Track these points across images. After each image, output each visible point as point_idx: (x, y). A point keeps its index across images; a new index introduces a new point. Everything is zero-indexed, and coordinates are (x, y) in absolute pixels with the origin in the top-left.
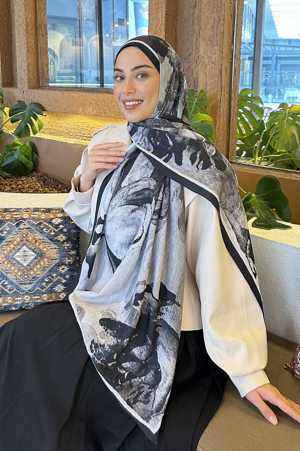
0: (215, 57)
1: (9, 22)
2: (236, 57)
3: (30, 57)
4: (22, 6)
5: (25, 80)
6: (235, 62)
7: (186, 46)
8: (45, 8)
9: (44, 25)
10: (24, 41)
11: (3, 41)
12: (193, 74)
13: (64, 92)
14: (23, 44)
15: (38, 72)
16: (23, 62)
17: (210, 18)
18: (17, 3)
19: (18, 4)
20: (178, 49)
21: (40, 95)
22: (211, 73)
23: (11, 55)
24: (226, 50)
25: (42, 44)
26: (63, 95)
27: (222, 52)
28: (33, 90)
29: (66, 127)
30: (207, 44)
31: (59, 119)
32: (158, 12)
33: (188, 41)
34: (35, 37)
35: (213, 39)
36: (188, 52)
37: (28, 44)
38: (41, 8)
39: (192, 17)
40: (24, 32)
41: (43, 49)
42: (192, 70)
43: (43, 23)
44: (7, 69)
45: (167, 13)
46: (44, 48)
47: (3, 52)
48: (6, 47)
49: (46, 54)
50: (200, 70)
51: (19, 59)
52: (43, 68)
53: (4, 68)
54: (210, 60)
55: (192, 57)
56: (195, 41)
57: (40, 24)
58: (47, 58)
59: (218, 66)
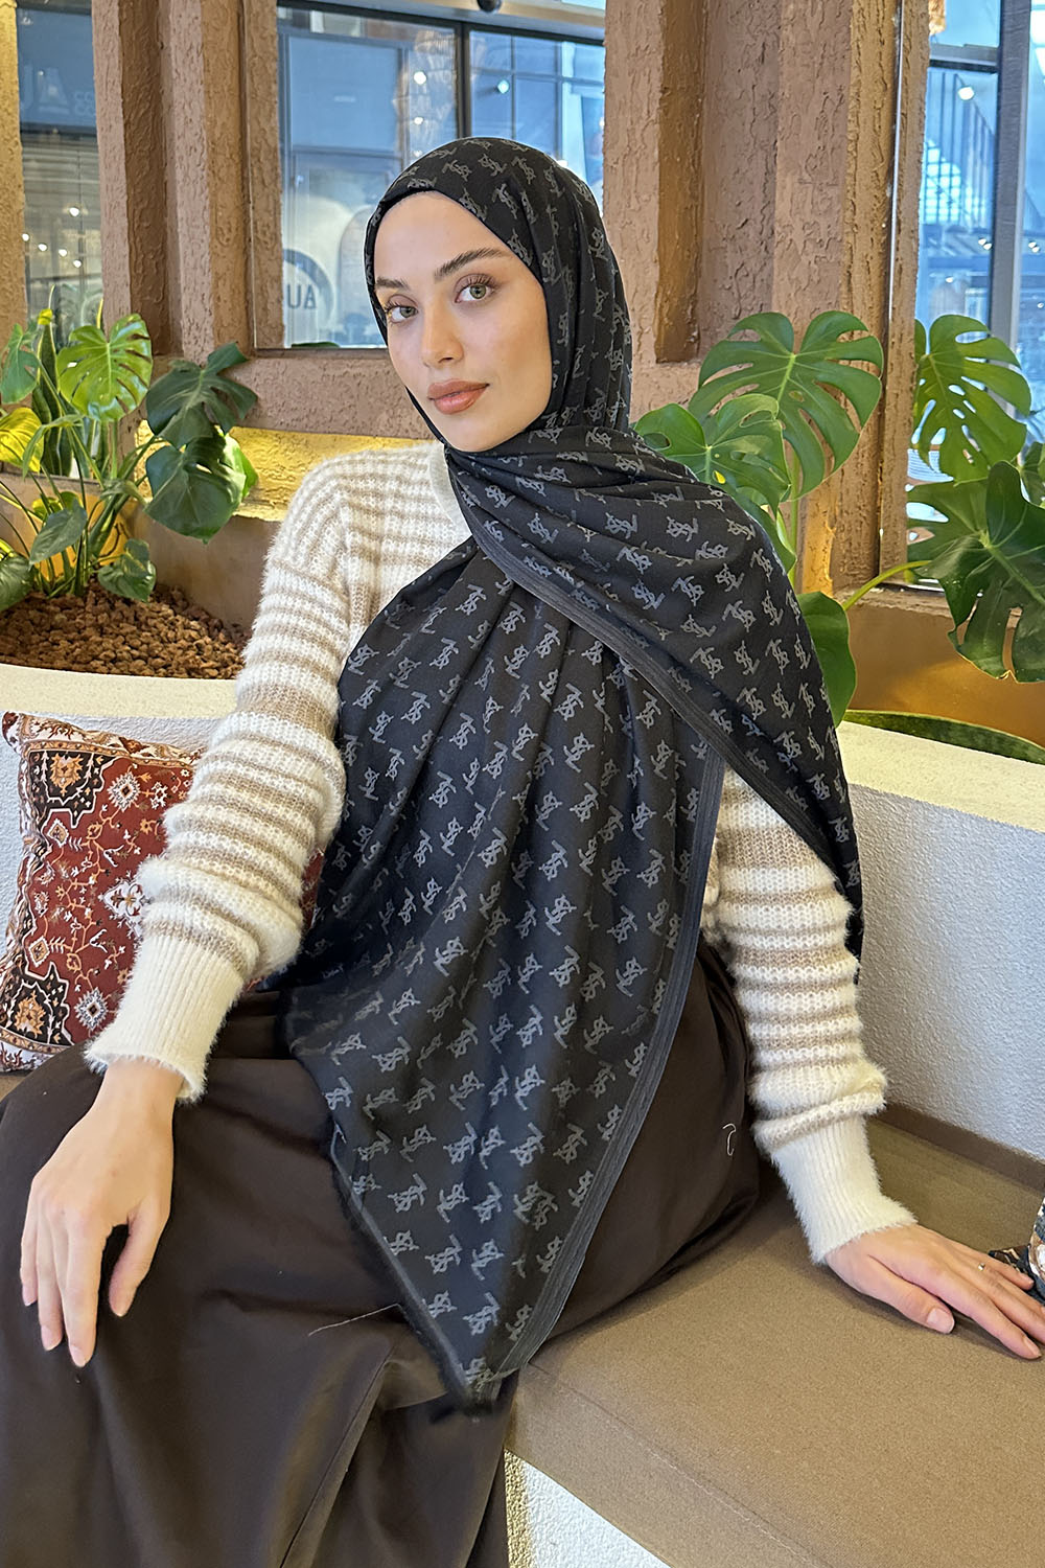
0: (831, 225)
1: (156, 142)
2: (902, 226)
3: (221, 255)
4: (195, 87)
5: (205, 330)
6: (898, 242)
7: (730, 196)
8: (272, 94)
10: (203, 201)
11: (137, 204)
12: (754, 286)
14: (201, 211)
15: (248, 302)
16: (199, 271)
17: (811, 94)
18: (182, 78)
19: (185, 80)
20: (705, 206)
21: (253, 377)
22: (816, 279)
23: (164, 250)
24: (866, 199)
25: (261, 212)
27: (852, 208)
30: (801, 181)
31: (313, 455)
32: (635, 83)
33: (738, 176)
34: (237, 187)
35: (820, 162)
36: (740, 215)
37: (217, 210)
38: (261, 93)
39: (750, 96)
40: (205, 172)
41: (265, 229)
42: (751, 276)
43: (265, 143)
44: (146, 297)
45: (665, 86)
46: (268, 226)
47: (138, 239)
48: (145, 224)
49: (277, 242)
50: (776, 273)
51: (187, 261)
52: (262, 290)
53: (137, 292)
54: (812, 236)
55: (751, 230)
56: (761, 176)
57: (255, 141)
58: (277, 258)
59: (836, 255)
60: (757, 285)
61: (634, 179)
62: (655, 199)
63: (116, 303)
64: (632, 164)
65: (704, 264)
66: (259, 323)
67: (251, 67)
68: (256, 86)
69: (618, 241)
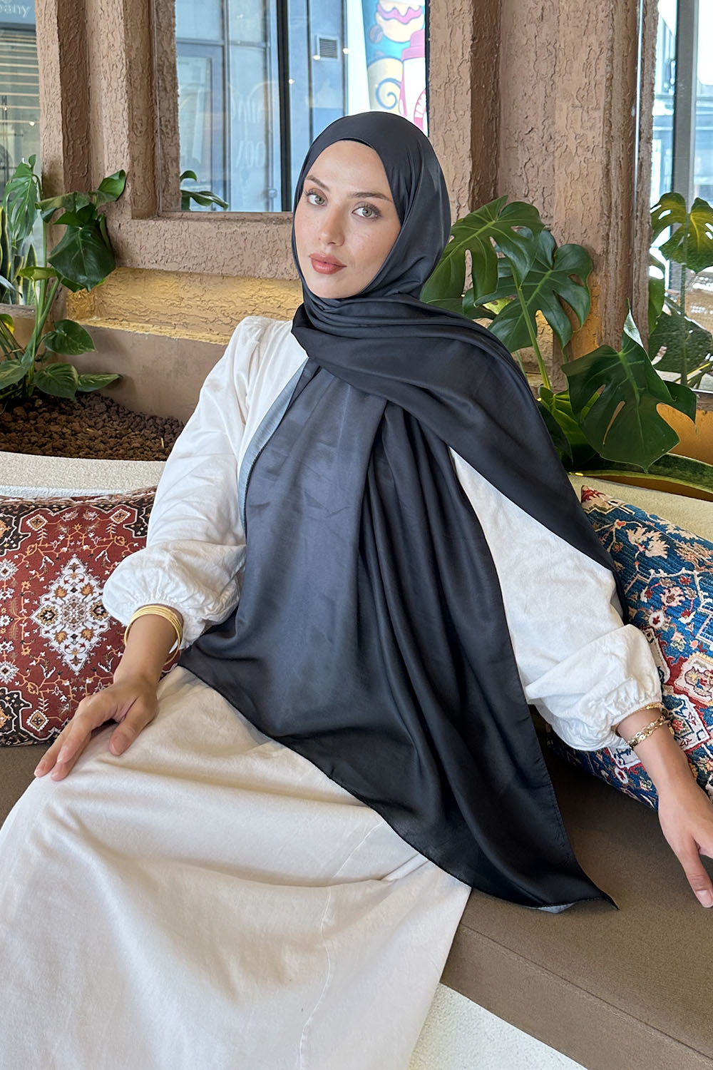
0: (595, 136)
1: (82, 59)
2: (642, 135)
3: (136, 143)
4: (117, 21)
6: (639, 146)
7: (520, 111)
8: (171, 25)
9: (170, 63)
10: (122, 105)
11: (69, 104)
12: (538, 175)
13: (223, 225)
14: (121, 112)
15: (154, 177)
16: (119, 154)
17: (580, 46)
18: (106, 14)
19: (109, 16)
20: (502, 118)
21: (162, 233)
22: (585, 173)
23: (87, 137)
24: (618, 119)
25: (165, 111)
26: (220, 230)
27: (609, 125)
28: (143, 222)
29: (223, 308)
30: (574, 106)
31: (206, 289)
32: (454, 32)
33: (525, 98)
34: (148, 94)
35: (586, 94)
36: (527, 125)
37: (133, 110)
38: (162, 25)
39: (534, 43)
40: (124, 83)
41: (167, 123)
42: (536, 167)
43: (166, 60)
44: (76, 173)
45: (475, 36)
46: (169, 121)
47: (69, 130)
48: (74, 119)
50: (556, 168)
51: (110, 147)
52: (165, 169)
53: (72, 169)
54: (582, 144)
55: (535, 136)
56: (542, 98)
57: (159, 60)
58: (175, 145)
59: (600, 156)
60: (540, 174)
61: (453, 100)
62: (468, 114)
64: (451, 90)
65: (501, 158)
66: (163, 192)
67: (157, 7)
68: (160, 20)
69: (441, 142)
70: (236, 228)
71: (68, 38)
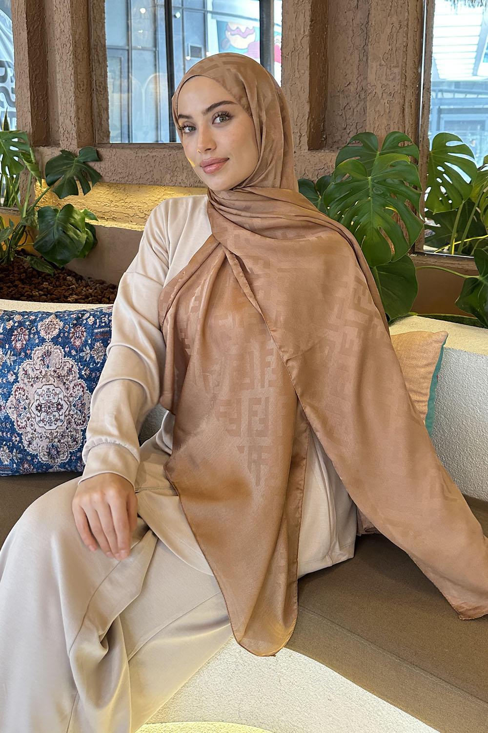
0: (395, 86)
1: (42, 42)
2: (425, 87)
3: (80, 97)
4: (66, 15)
5: (72, 134)
6: (423, 94)
7: (341, 71)
8: (103, 19)
9: (102, 43)
10: (70, 71)
11: (34, 72)
12: (353, 114)
13: (139, 151)
14: (69, 75)
15: (92, 120)
16: (68, 105)
17: (385, 24)
18: (59, 10)
19: (61, 11)
20: (329, 76)
22: (388, 111)
23: (47, 94)
24: (410, 74)
25: (98, 76)
26: (137, 155)
27: (405, 78)
29: (139, 207)
30: (380, 65)
31: (128, 194)
32: (298, 17)
33: (345, 62)
34: (87, 64)
35: (389, 56)
36: (346, 80)
37: (77, 75)
38: (96, 18)
39: (351, 24)
40: (71, 57)
41: (100, 84)
42: (352, 109)
43: (100, 42)
44: (40, 118)
45: (312, 19)
47: (34, 89)
48: (38, 82)
49: (105, 91)
50: (368, 108)
51: (62, 100)
52: (100, 115)
53: (35, 115)
54: (386, 91)
55: (352, 88)
56: (357, 62)
57: (95, 43)
58: (106, 99)
59: (398, 100)
60: (355, 113)
61: (297, 62)
62: (307, 73)
63: (24, 121)
64: (296, 56)
65: (329, 104)
66: (98, 131)
67: (93, 6)
68: (95, 15)
69: (289, 92)
70: (148, 153)
71: (33, 27)
